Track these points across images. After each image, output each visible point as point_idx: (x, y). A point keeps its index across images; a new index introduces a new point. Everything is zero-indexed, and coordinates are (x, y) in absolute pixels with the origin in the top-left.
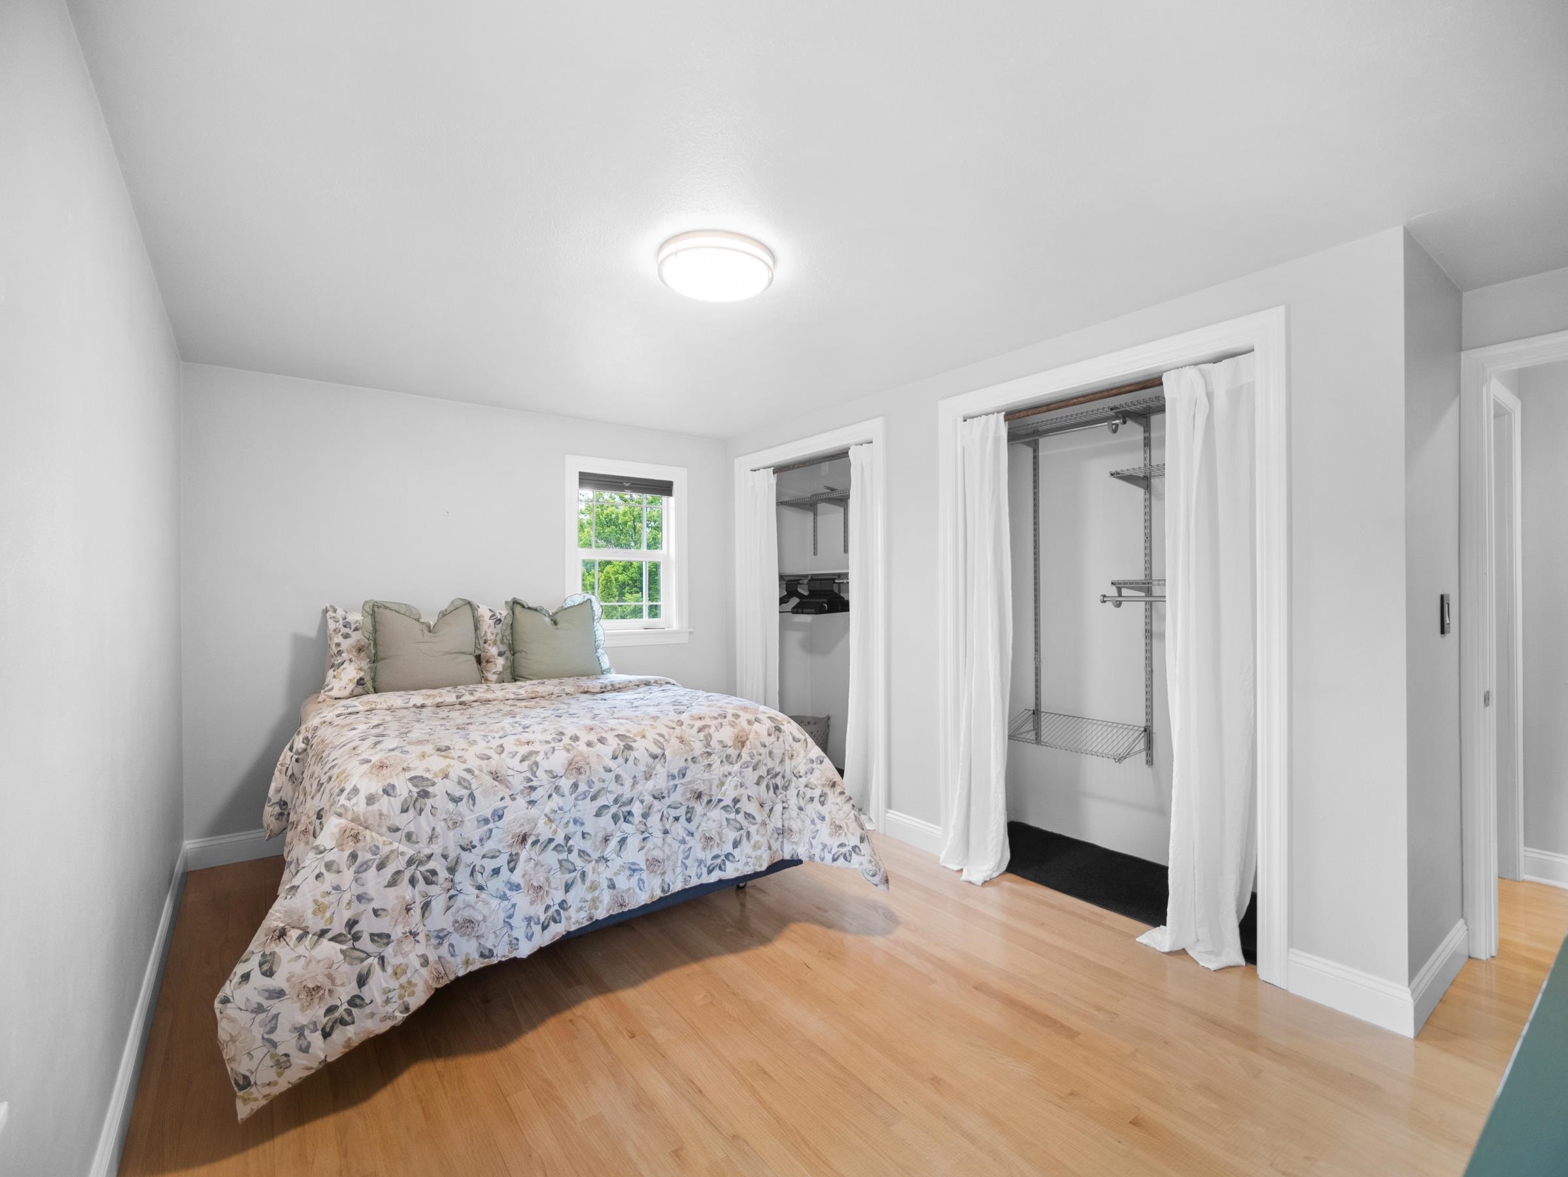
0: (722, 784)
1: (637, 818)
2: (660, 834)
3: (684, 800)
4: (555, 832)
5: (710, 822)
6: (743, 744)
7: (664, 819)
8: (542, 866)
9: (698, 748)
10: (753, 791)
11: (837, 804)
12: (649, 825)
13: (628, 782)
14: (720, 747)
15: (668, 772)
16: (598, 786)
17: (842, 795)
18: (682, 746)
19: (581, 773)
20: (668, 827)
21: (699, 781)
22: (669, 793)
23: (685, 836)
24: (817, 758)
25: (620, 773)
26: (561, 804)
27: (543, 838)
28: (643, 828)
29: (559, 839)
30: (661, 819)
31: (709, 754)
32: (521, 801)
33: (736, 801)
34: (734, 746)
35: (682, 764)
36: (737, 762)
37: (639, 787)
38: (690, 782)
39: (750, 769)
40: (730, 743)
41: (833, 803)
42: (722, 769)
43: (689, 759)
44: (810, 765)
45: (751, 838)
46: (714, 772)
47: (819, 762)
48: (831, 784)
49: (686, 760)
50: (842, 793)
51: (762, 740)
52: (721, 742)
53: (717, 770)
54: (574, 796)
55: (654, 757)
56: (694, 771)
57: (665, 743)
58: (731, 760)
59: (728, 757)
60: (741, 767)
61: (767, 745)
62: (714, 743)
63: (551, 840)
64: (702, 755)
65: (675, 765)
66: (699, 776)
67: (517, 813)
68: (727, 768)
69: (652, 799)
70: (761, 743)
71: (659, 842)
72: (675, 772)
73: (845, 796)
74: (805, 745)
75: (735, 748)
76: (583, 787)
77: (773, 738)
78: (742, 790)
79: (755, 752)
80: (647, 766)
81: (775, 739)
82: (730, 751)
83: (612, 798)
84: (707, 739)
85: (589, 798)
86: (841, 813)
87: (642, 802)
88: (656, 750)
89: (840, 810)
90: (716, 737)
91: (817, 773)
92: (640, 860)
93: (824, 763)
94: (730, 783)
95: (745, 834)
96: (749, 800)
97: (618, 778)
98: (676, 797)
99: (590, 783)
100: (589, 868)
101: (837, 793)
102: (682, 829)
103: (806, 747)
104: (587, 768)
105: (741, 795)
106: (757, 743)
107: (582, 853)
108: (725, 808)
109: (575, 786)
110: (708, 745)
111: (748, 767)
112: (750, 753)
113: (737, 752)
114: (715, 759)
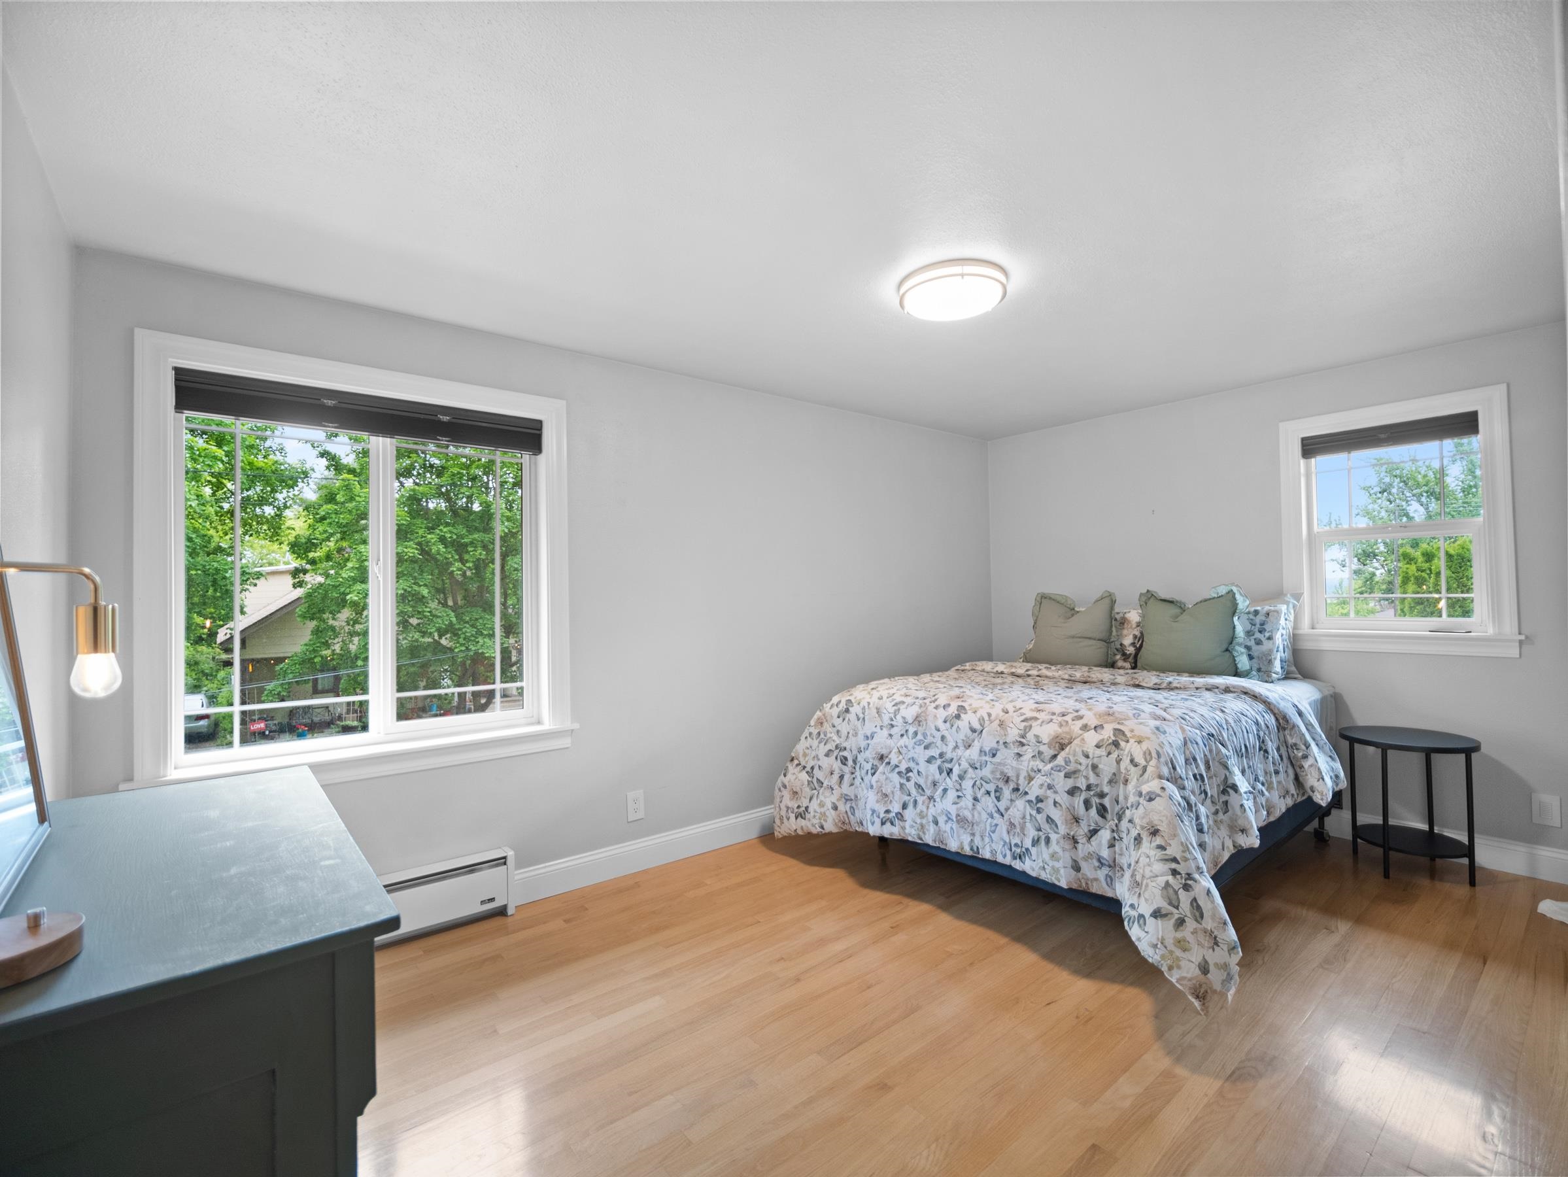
0: (1031, 779)
1: (955, 776)
2: (971, 799)
3: (993, 778)
4: (900, 762)
5: (1015, 810)
6: (1062, 747)
7: (976, 787)
8: (891, 782)
9: (1013, 734)
10: (1063, 798)
11: (1148, 857)
12: (963, 787)
13: (951, 745)
14: (1034, 741)
15: (982, 747)
16: (929, 740)
17: (1160, 850)
18: (999, 728)
19: (919, 725)
20: (979, 796)
21: (1008, 767)
22: (981, 766)
23: (993, 811)
24: (1148, 793)
25: (946, 735)
26: (907, 744)
27: (893, 762)
28: (958, 787)
29: (903, 768)
30: (973, 786)
31: (1022, 744)
32: (885, 732)
33: (1039, 800)
34: (1050, 745)
35: (994, 745)
36: (1050, 762)
37: (959, 752)
38: (1000, 764)
39: (1062, 774)
40: (1045, 740)
41: (1145, 853)
42: (1032, 763)
43: (1001, 742)
44: (1137, 798)
45: (1050, 845)
46: (1023, 763)
47: (1147, 797)
48: (1152, 830)
49: (998, 742)
50: (1162, 848)
51: (1085, 749)
52: (1037, 736)
53: (1027, 762)
54: (914, 740)
55: (974, 731)
56: (1007, 756)
57: (987, 723)
58: (1042, 757)
59: (1040, 753)
60: (1052, 769)
61: (1091, 756)
62: (1030, 736)
63: (897, 766)
64: (1014, 743)
65: (988, 742)
66: (1009, 761)
67: (881, 740)
68: (1038, 764)
69: (968, 766)
70: (1083, 751)
71: (970, 805)
72: (987, 749)
73: (1164, 852)
74: (1141, 772)
75: (1050, 748)
76: (920, 737)
77: (1102, 752)
78: (1049, 793)
79: (1072, 759)
80: (966, 736)
81: (1105, 753)
82: (1043, 748)
83: (938, 752)
84: (1025, 730)
85: (923, 746)
86: (1148, 870)
87: (959, 765)
88: (977, 726)
89: (1149, 865)
90: (1036, 729)
91: (1141, 810)
92: (953, 811)
93: (1153, 802)
94: (1039, 780)
95: (1043, 837)
96: (1055, 805)
97: (943, 738)
98: (986, 772)
99: (925, 735)
100: (920, 799)
101: (1154, 844)
102: (993, 804)
103: (1141, 776)
104: (924, 723)
105: (1047, 798)
106: (1079, 750)
107: (918, 786)
108: (1030, 802)
109: (916, 733)
110: (1023, 737)
111: (1060, 771)
112: (1065, 758)
113: (1052, 752)
114: (1029, 752)
